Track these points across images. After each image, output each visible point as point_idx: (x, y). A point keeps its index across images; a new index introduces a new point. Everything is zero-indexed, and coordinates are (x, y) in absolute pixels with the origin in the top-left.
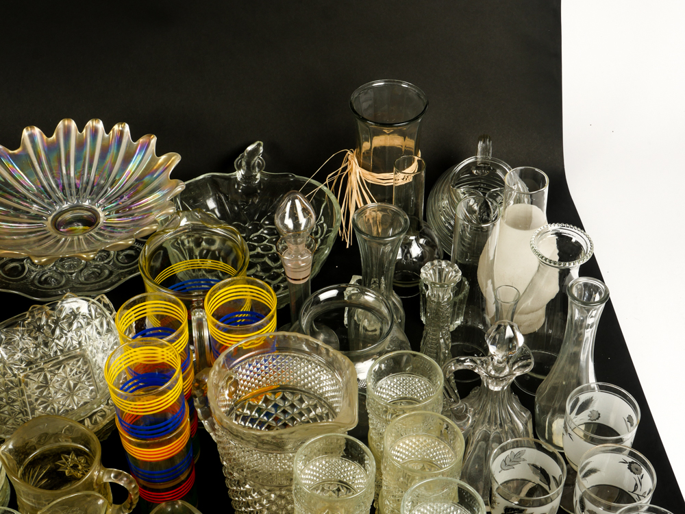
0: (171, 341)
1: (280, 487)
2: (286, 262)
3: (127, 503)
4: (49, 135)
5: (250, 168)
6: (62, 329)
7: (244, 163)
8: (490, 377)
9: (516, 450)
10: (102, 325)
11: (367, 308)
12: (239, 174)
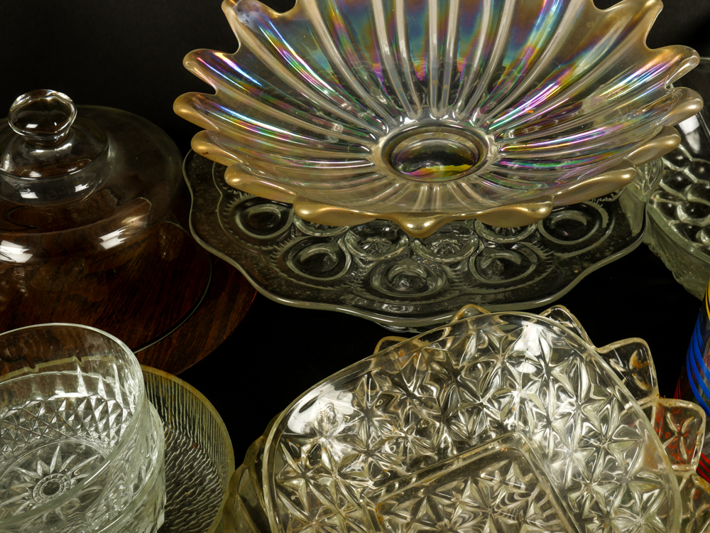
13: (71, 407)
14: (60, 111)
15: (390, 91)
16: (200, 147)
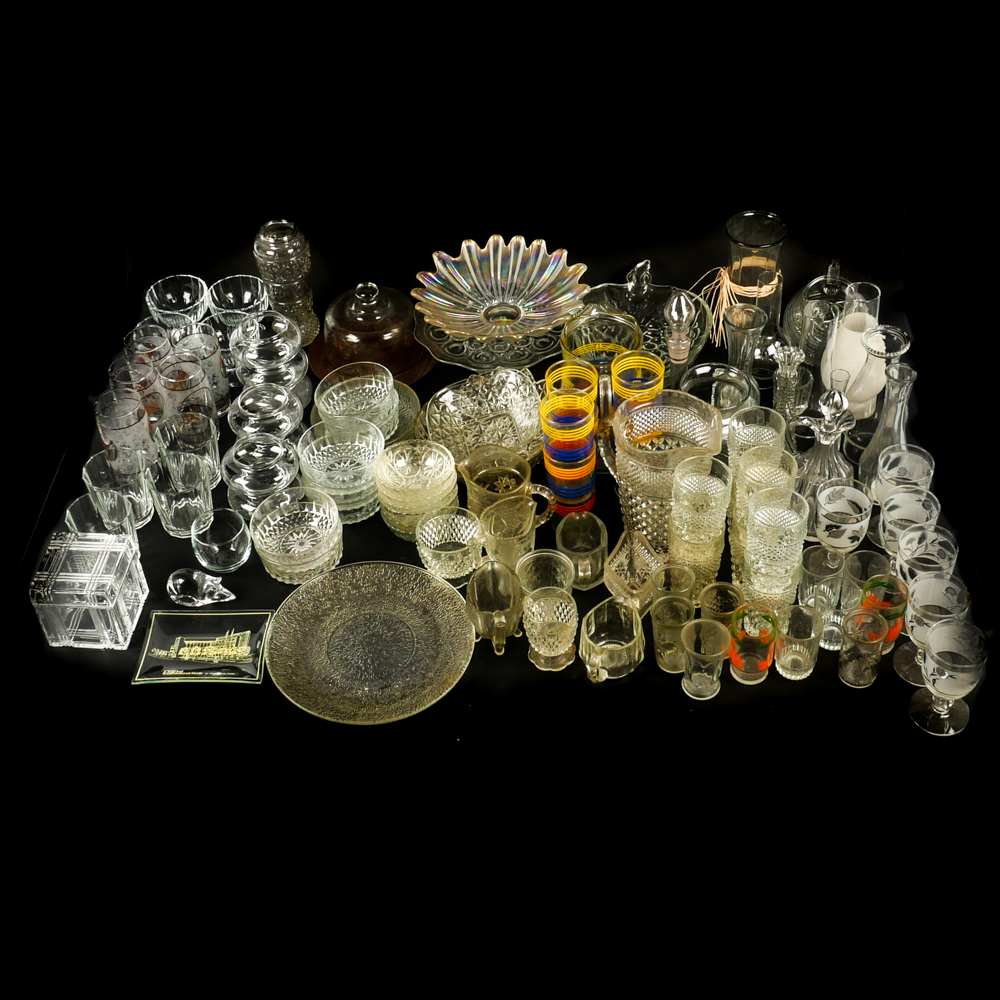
0: (589, 392)
1: (662, 498)
2: (670, 345)
3: (546, 513)
4: (482, 247)
5: (639, 281)
6: (494, 393)
7: (634, 277)
8: (821, 432)
9: (838, 488)
10: (525, 390)
11: (730, 383)
12: (630, 286)
13: (370, 390)
14: (373, 291)
15: (492, 290)
16: (418, 308)
